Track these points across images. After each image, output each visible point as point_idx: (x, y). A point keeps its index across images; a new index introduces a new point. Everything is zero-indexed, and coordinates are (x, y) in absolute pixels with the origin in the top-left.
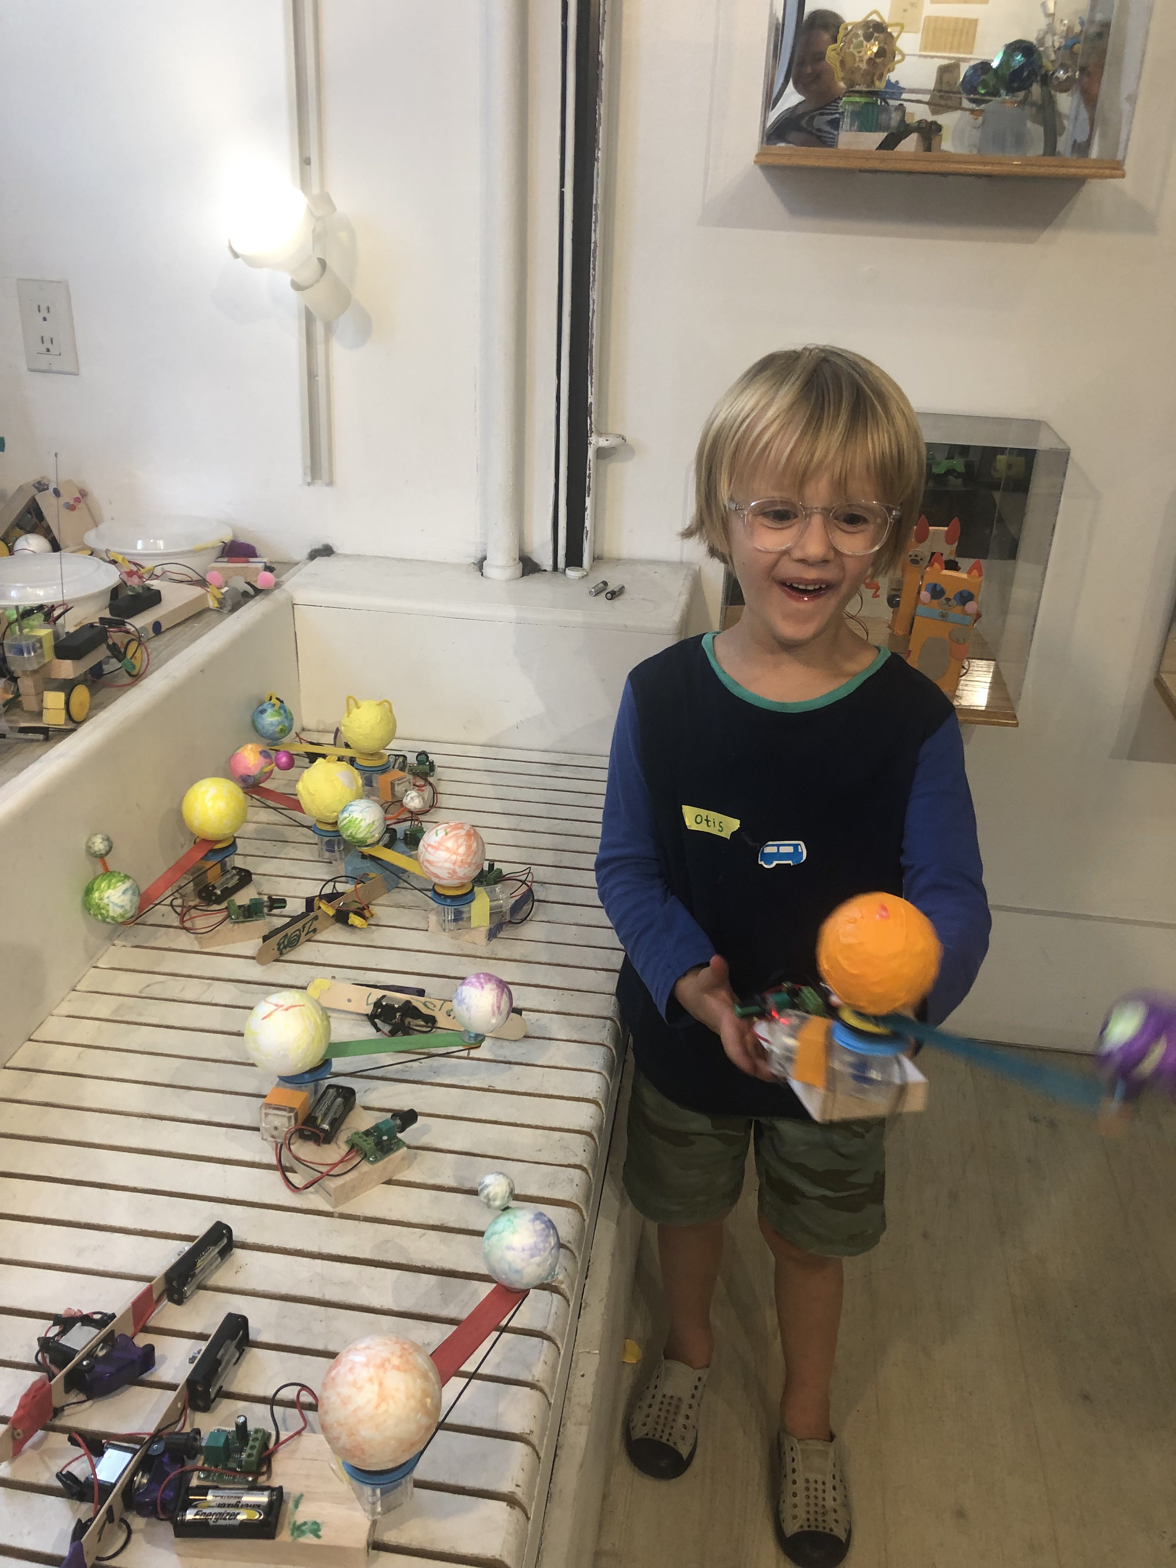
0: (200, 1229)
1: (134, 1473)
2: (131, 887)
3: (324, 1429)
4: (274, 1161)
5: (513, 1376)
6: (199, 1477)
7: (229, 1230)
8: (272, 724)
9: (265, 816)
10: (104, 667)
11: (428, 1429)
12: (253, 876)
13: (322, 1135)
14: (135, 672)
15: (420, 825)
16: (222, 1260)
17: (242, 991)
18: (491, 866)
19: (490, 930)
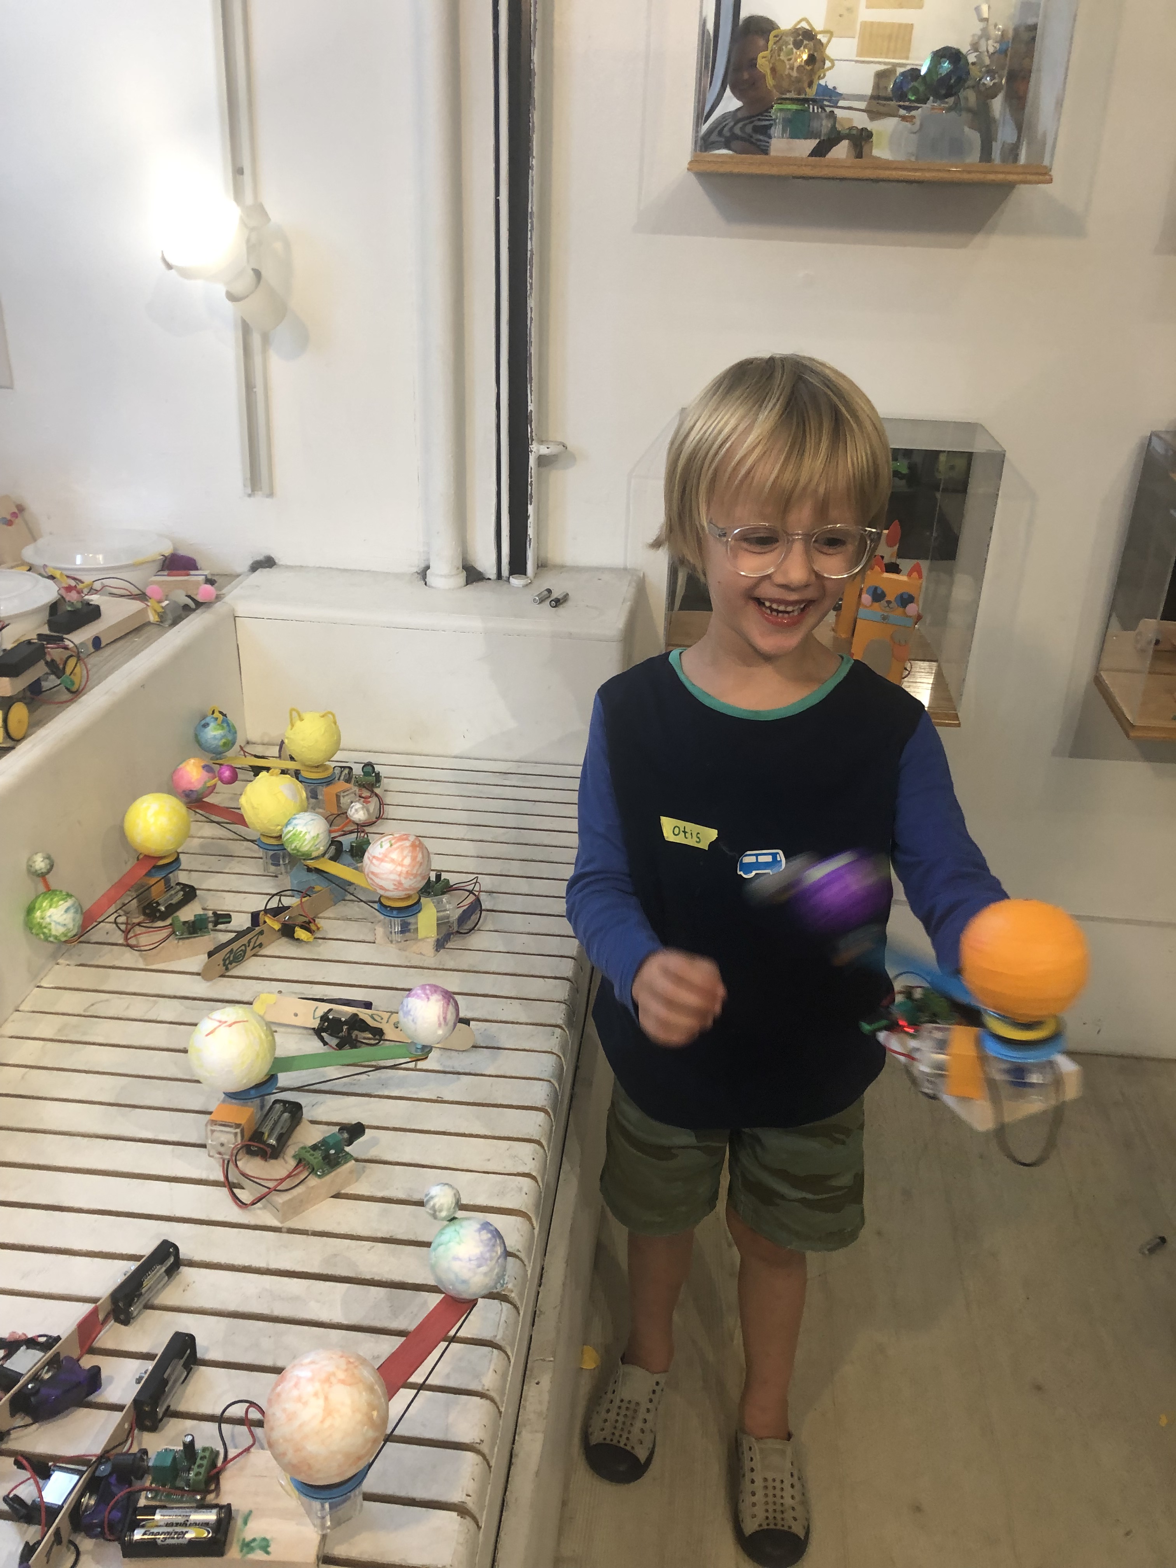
0: (146, 1247)
1: (82, 1495)
2: (73, 905)
3: (271, 1446)
4: (222, 1178)
5: (463, 1386)
6: (147, 1498)
7: (176, 1249)
8: (215, 738)
9: (209, 830)
10: (43, 683)
11: (375, 1441)
12: (198, 892)
13: (269, 1150)
14: (74, 689)
15: (366, 836)
16: (169, 1278)
17: (187, 1008)
18: (438, 877)
19: (438, 940)
